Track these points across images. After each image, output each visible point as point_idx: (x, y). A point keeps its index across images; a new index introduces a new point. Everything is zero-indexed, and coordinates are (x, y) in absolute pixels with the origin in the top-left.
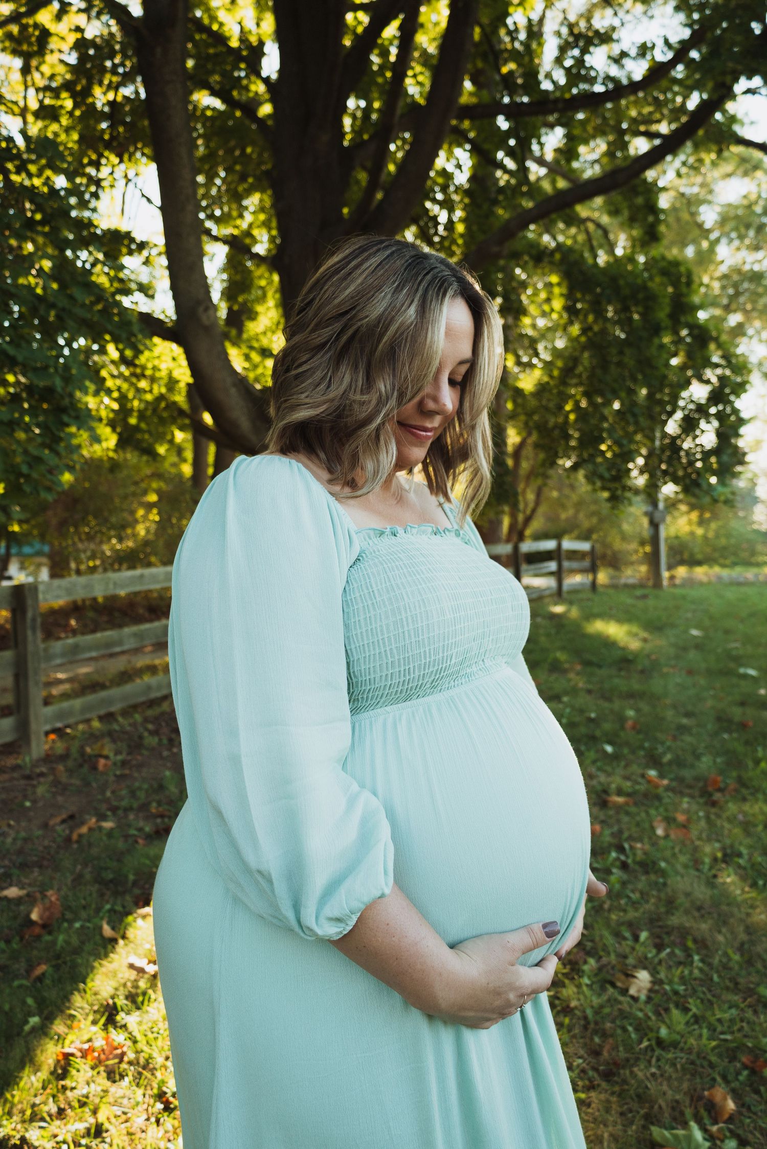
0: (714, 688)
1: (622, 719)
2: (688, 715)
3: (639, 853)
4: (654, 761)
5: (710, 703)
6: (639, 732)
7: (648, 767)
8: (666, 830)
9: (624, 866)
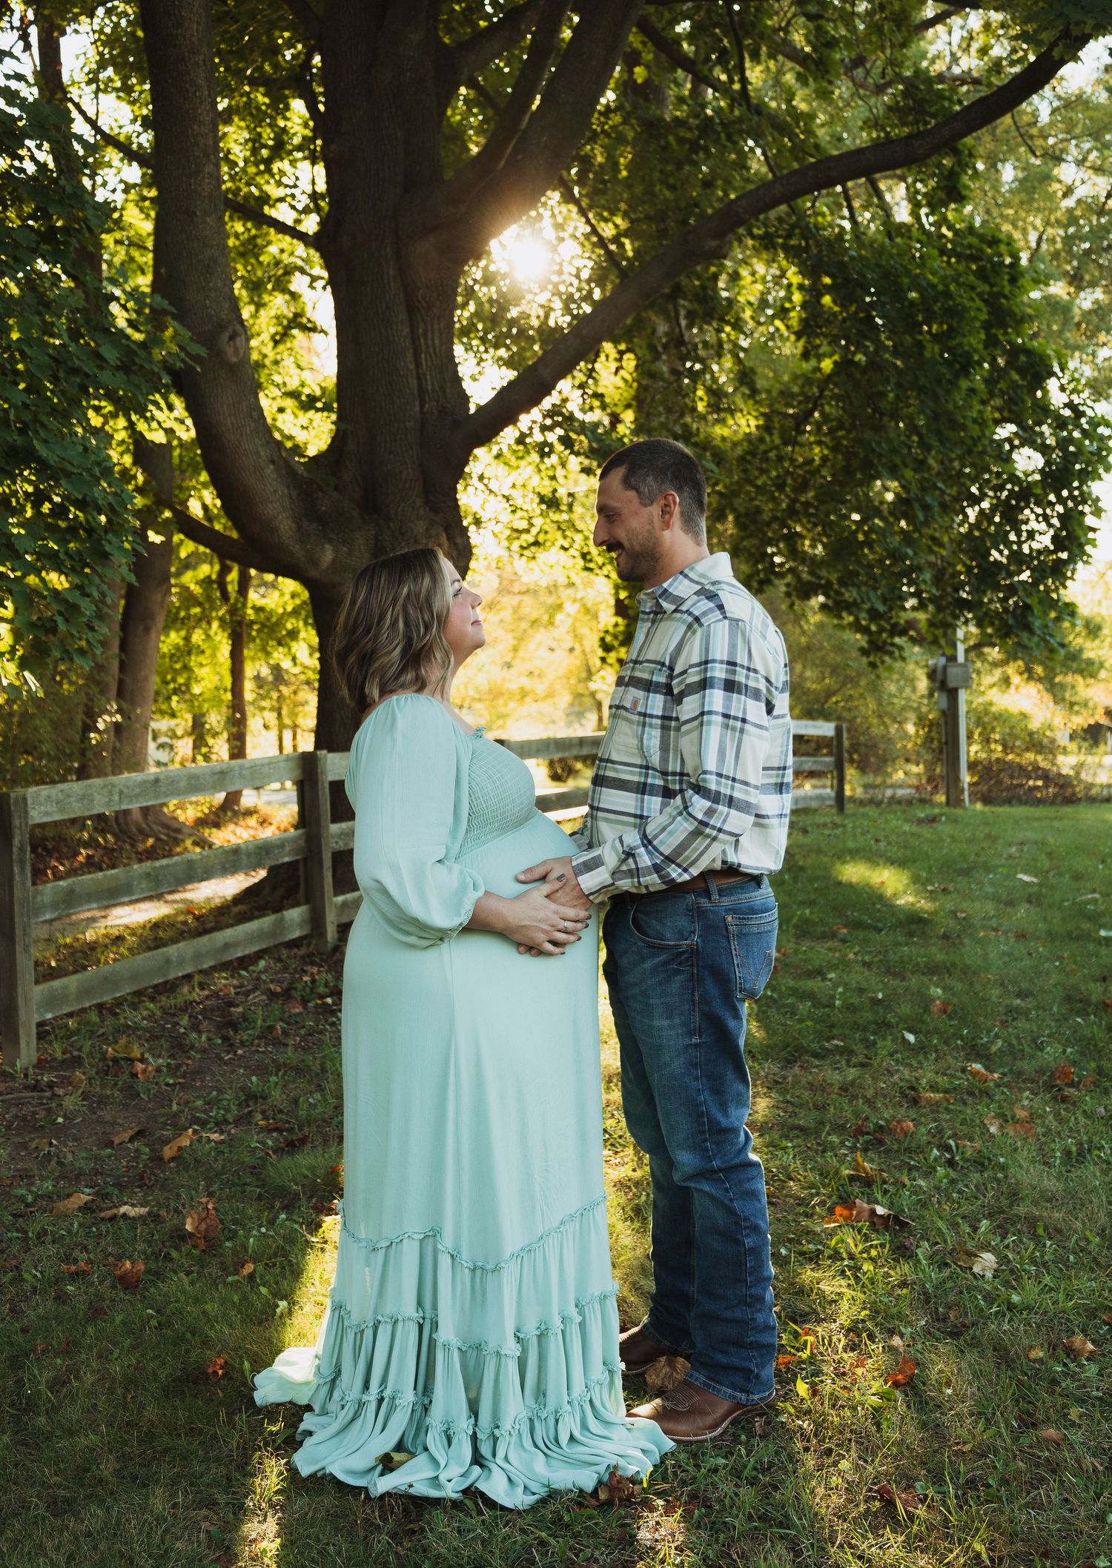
0: (1060, 958)
1: (926, 1002)
2: (1020, 994)
3: (969, 1153)
4: (977, 1052)
5: (1054, 978)
6: (950, 1018)
7: (968, 1060)
8: (1001, 1127)
9: (951, 1163)
